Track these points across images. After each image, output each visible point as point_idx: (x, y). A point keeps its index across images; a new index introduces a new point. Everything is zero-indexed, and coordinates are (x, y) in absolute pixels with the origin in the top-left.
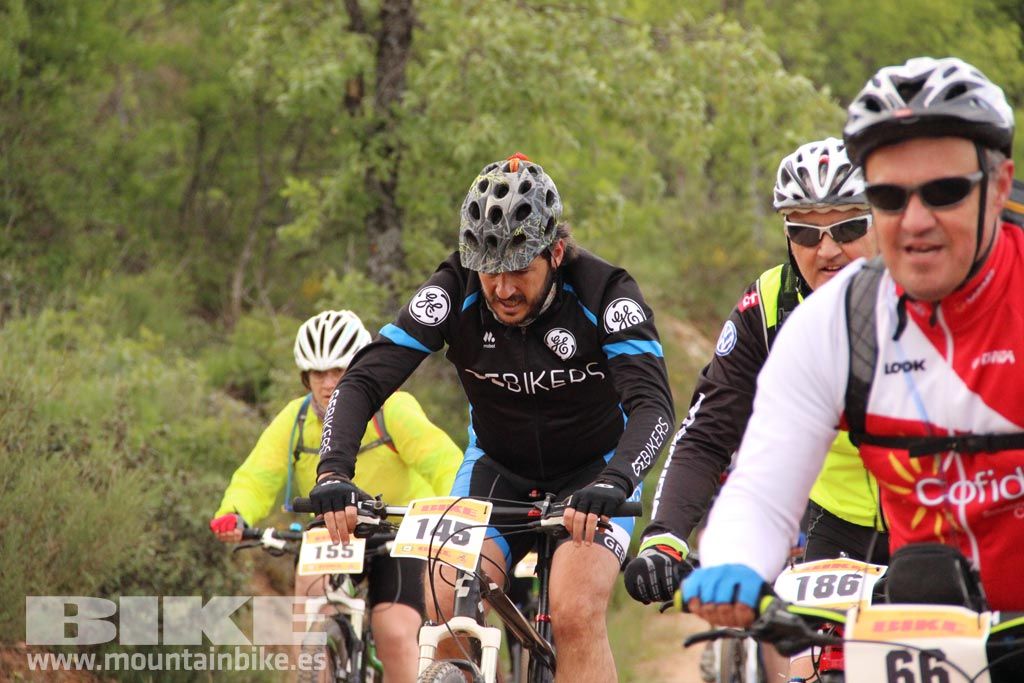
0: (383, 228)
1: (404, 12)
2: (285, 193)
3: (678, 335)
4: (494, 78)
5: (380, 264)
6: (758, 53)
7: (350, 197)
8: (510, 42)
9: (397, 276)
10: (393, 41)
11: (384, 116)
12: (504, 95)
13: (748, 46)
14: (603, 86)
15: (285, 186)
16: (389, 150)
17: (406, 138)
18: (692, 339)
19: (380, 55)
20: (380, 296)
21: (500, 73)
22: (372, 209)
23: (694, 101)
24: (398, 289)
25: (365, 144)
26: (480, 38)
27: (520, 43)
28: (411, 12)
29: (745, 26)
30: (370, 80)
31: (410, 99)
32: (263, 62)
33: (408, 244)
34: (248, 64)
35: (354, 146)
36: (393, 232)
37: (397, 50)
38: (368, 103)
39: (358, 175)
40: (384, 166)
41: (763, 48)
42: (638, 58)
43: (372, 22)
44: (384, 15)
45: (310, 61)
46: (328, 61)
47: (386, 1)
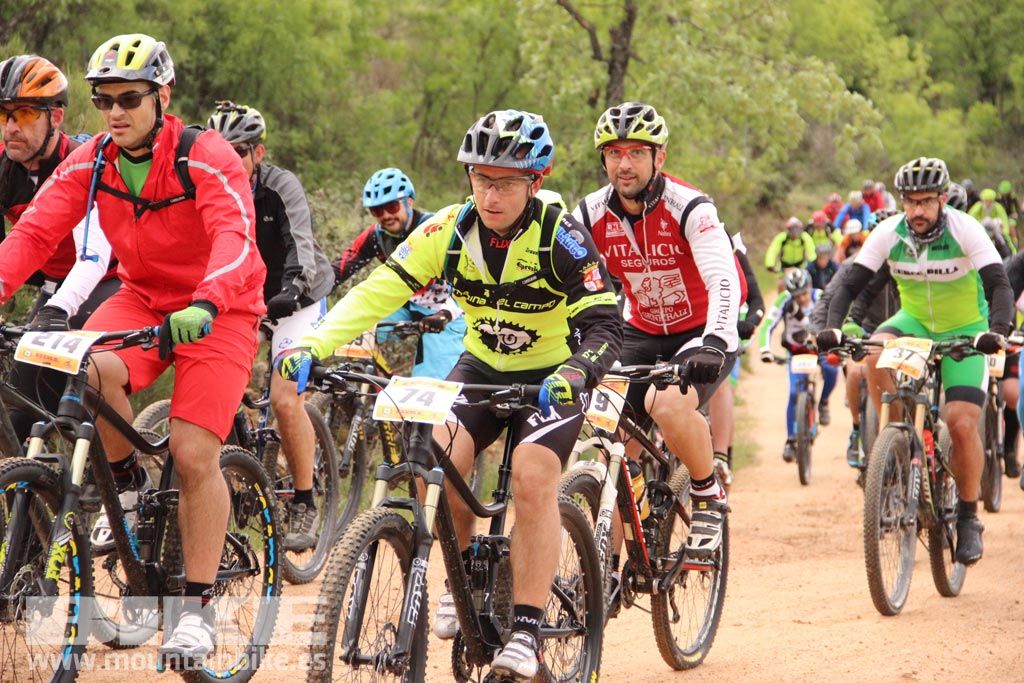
1: (625, 49)
4: (685, 90)
6: (832, 81)
8: (694, 69)
10: (618, 65)
12: (689, 100)
13: (827, 75)
14: (746, 96)
19: (610, 72)
21: (688, 87)
26: (676, 67)
27: (700, 70)
28: (630, 50)
29: (825, 62)
30: (604, 90)
32: (542, 76)
34: (534, 77)
37: (620, 70)
38: (600, 102)
41: (835, 76)
42: (767, 80)
43: (606, 54)
44: (613, 50)
45: (572, 77)
46: (582, 77)
47: (615, 41)
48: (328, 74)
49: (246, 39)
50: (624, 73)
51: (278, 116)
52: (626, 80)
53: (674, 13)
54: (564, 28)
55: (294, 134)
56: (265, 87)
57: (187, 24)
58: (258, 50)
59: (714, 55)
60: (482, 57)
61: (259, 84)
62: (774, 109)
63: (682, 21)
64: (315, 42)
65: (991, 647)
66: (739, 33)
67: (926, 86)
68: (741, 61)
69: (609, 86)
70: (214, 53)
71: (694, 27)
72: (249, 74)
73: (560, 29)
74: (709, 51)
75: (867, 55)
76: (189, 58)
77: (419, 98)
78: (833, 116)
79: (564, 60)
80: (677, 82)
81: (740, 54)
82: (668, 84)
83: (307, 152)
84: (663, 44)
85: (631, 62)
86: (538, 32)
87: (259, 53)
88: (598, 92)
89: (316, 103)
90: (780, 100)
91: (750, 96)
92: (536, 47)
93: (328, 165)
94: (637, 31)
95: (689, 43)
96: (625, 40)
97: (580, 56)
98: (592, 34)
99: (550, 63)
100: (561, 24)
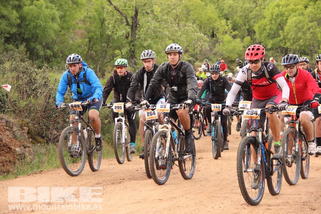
0: (133, 58)
1: (136, 22)
2: (115, 53)
4: (152, 33)
5: (132, 64)
7: (127, 53)
9: (135, 66)
10: (134, 27)
11: (133, 40)
12: (153, 36)
14: (170, 35)
15: (116, 51)
16: (134, 45)
17: (136, 43)
19: (132, 29)
20: (133, 70)
22: (130, 55)
23: (184, 37)
24: (135, 68)
25: (130, 45)
26: (149, 26)
27: (155, 27)
30: (130, 34)
31: (137, 36)
32: (112, 31)
34: (109, 31)
35: (128, 45)
37: (135, 29)
39: (129, 50)
40: (133, 48)
42: (175, 30)
44: (132, 22)
45: (120, 30)
46: (123, 30)
47: (133, 20)
49: (32, 24)
52: (137, 32)
53: (149, 11)
54: (118, 17)
55: (48, 51)
57: (14, 21)
58: (36, 27)
59: (161, 23)
60: (102, 27)
61: (37, 37)
62: (178, 38)
63: (151, 13)
67: (231, 33)
71: (155, 15)
72: (33, 35)
74: (159, 22)
75: (215, 25)
76: (17, 30)
80: (149, 31)
81: (168, 22)
82: (147, 31)
84: (145, 20)
85: (138, 26)
89: (55, 42)
92: (110, 22)
93: (59, 60)
94: (139, 17)
96: (135, 19)
97: (122, 24)
98: (126, 18)
99: (115, 27)
100: (117, 16)
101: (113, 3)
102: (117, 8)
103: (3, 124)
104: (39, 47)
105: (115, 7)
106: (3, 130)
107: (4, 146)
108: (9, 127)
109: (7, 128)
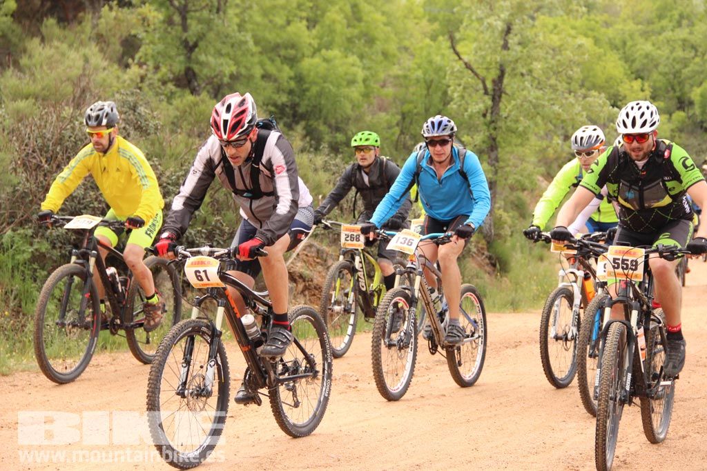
0: (492, 150)
1: (500, 89)
3: (538, 180)
5: (492, 161)
6: (603, 102)
7: (484, 142)
8: (534, 98)
9: (497, 164)
10: (497, 97)
11: (494, 118)
12: (532, 113)
13: (601, 99)
14: (560, 110)
16: (496, 128)
17: (500, 125)
18: (542, 181)
19: (493, 101)
21: (531, 107)
22: (490, 145)
24: (497, 168)
25: (489, 127)
26: (525, 97)
27: (537, 98)
28: (502, 89)
29: (600, 93)
30: (490, 109)
31: (503, 114)
32: (459, 103)
33: (499, 156)
34: (455, 104)
35: (485, 127)
36: (495, 152)
38: (488, 115)
39: (487, 136)
40: (494, 133)
41: (605, 99)
42: (570, 102)
43: (490, 92)
44: (494, 90)
45: (474, 103)
46: (479, 103)
47: (495, 85)
48: (353, 106)
49: (314, 89)
50: (500, 101)
51: (330, 126)
52: (501, 105)
53: (524, 71)
54: (470, 80)
56: (324, 112)
57: (285, 84)
58: (320, 94)
59: (544, 91)
60: (428, 95)
61: (321, 111)
62: (575, 117)
63: (528, 75)
64: (347, 90)
65: (688, 380)
66: (556, 80)
68: (557, 93)
69: (492, 108)
70: (299, 97)
71: (534, 77)
72: (315, 107)
73: (467, 80)
74: (541, 89)
75: (620, 89)
77: (399, 117)
78: (604, 119)
79: (470, 95)
80: (526, 105)
81: (557, 90)
82: (522, 105)
83: (345, 143)
84: (519, 86)
85: (503, 95)
86: (457, 82)
87: (320, 97)
88: (487, 111)
89: (349, 119)
90: (577, 112)
91: (563, 110)
92: (455, 89)
94: (506, 81)
95: (532, 85)
96: (500, 85)
97: (478, 93)
98: (484, 82)
99: (463, 97)
100: (468, 78)
101: (462, 56)
102: (470, 66)
103: (313, 255)
104: (323, 128)
105: (466, 64)
106: (313, 264)
107: (315, 288)
108: (322, 258)
109: (318, 260)
